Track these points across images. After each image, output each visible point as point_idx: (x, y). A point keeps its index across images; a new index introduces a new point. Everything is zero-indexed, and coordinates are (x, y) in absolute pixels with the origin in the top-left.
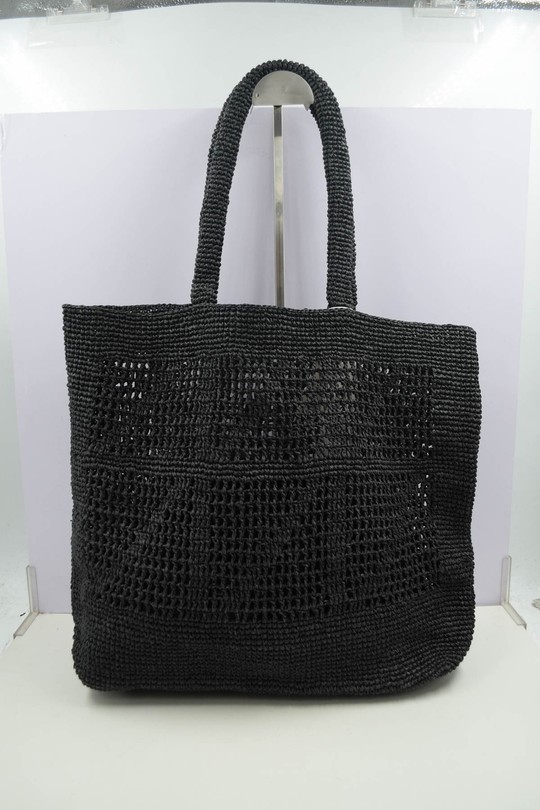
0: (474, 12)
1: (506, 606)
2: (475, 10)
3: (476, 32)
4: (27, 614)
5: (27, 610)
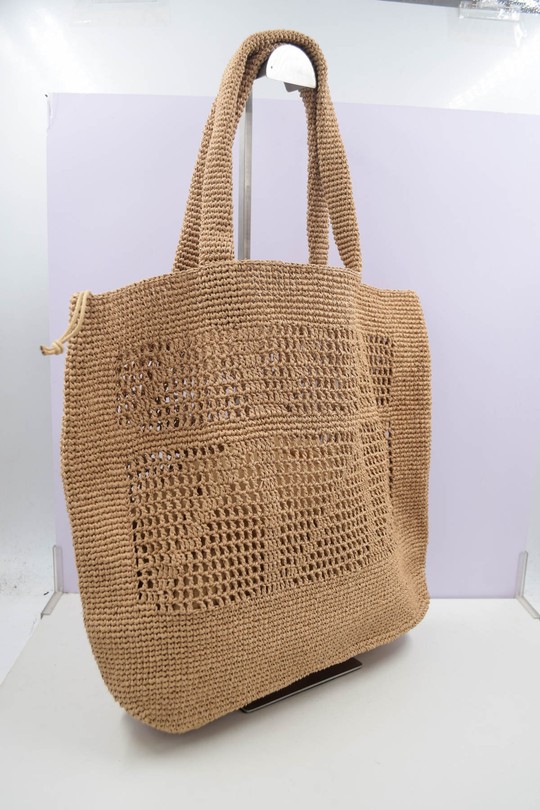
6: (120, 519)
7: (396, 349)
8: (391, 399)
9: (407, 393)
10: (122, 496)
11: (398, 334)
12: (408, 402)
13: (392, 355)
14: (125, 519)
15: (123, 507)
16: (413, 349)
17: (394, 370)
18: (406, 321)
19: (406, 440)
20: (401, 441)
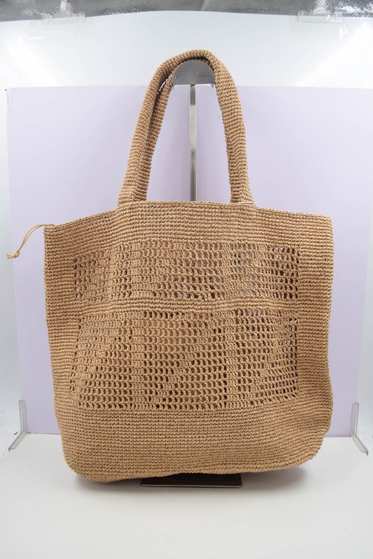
0: (341, 19)
1: (355, 438)
2: (341, 18)
3: (341, 33)
4: (19, 433)
5: (19, 430)
6: (70, 350)
7: (301, 257)
8: (299, 295)
9: (312, 291)
10: (73, 337)
11: (305, 246)
12: (312, 299)
13: (298, 262)
14: (72, 350)
15: (73, 344)
16: (318, 258)
17: (299, 274)
18: (314, 237)
19: (308, 328)
20: (305, 327)
